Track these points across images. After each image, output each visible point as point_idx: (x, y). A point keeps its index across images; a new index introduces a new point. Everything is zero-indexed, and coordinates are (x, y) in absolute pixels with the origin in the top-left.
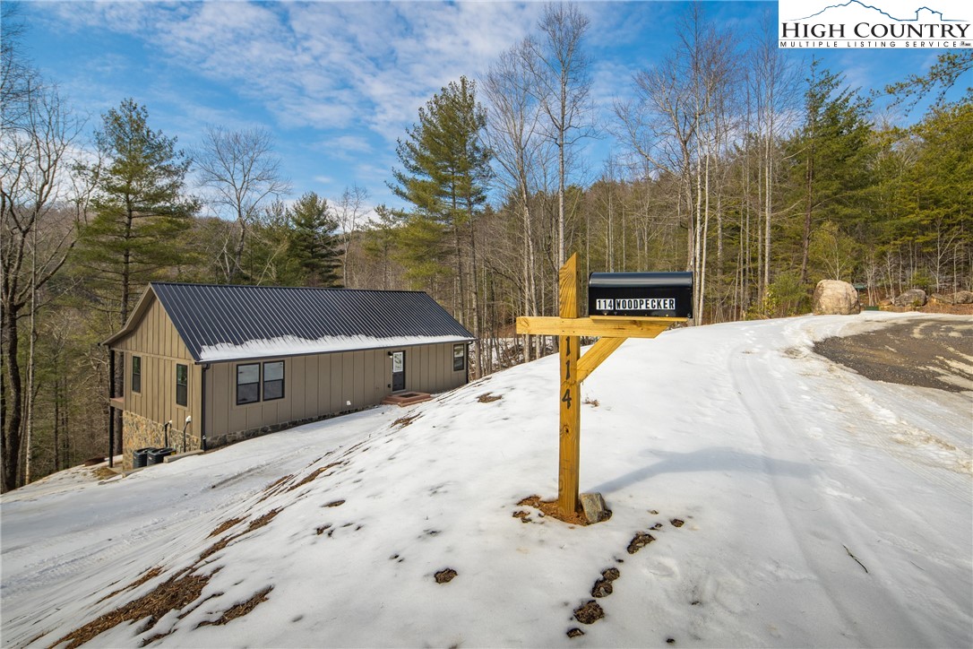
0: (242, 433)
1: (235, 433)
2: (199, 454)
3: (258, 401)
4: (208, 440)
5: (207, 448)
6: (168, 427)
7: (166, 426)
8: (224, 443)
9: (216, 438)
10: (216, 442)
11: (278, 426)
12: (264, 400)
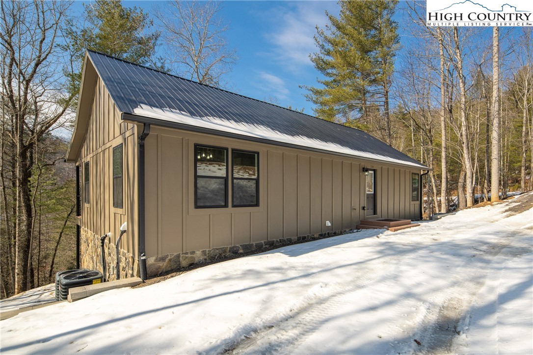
0: (204, 252)
1: (193, 253)
2: (133, 285)
3: (226, 206)
4: (151, 261)
5: (149, 275)
6: (106, 241)
7: (103, 240)
8: (177, 267)
9: (163, 259)
10: (163, 265)
11: (251, 246)
12: (234, 206)
